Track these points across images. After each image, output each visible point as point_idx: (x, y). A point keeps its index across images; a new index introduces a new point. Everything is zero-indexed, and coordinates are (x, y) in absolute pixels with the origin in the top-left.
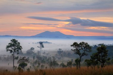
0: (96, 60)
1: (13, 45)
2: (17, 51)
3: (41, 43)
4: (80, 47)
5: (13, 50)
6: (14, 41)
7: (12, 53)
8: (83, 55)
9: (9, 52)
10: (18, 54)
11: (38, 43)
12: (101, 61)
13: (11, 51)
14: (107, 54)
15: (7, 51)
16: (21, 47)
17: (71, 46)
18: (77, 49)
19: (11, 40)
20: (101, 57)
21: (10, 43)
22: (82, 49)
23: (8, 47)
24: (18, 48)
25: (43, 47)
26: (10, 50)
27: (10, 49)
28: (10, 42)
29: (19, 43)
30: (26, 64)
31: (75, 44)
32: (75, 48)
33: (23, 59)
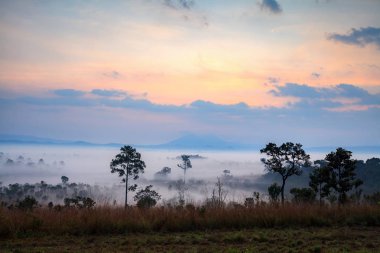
0: (324, 184)
1: (126, 160)
2: (135, 171)
3: (185, 158)
4: (283, 154)
5: (125, 171)
6: (128, 150)
7: (124, 176)
8: (289, 174)
9: (117, 173)
10: (136, 178)
11: (178, 158)
12: (338, 186)
13: (122, 173)
14: (353, 169)
15: (112, 172)
16: (142, 162)
17: (262, 151)
18: (275, 160)
19: (122, 149)
20: (338, 178)
21: (119, 156)
22: (287, 159)
23: (115, 163)
24: (136, 166)
25: (189, 165)
26: (118, 170)
27: (119, 167)
28: (119, 152)
29: (139, 156)
30: (155, 202)
31: (270, 148)
32: (270, 157)
33: (147, 190)
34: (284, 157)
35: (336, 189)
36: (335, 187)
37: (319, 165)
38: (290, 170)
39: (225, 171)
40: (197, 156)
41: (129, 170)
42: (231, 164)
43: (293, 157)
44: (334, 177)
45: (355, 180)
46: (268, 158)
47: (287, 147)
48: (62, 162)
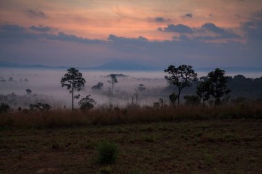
0: (206, 93)
1: (72, 77)
2: (78, 85)
3: (113, 76)
4: (179, 73)
5: (72, 85)
6: (73, 70)
7: (71, 89)
8: (183, 86)
9: (66, 87)
10: (79, 90)
11: (108, 76)
12: (215, 94)
13: (69, 87)
14: (225, 82)
15: (63, 86)
16: (83, 79)
17: (165, 71)
18: (174, 77)
19: (69, 70)
20: (215, 88)
21: (67, 75)
22: (182, 76)
23: (64, 80)
24: (79, 82)
25: (116, 81)
26: (66, 85)
27: (67, 82)
28: (67, 72)
29: (81, 75)
30: (92, 106)
31: (171, 69)
32: (171, 75)
33: (87, 98)
34: (180, 75)
35: (214, 96)
36: (213, 94)
37: (203, 80)
38: (184, 84)
39: (140, 85)
40: (121, 75)
41: (74, 84)
42: (144, 79)
43: (186, 75)
44: (212, 87)
45: (226, 89)
46: (170, 75)
47: (182, 68)
48: (26, 80)
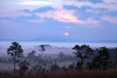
0: (98, 63)
1: (14, 48)
2: (18, 54)
3: (42, 46)
5: (14, 54)
6: (15, 44)
7: (14, 56)
9: (10, 55)
10: (19, 57)
12: (103, 63)
13: (12, 54)
14: (109, 57)
15: (8, 54)
16: (22, 50)
17: (73, 49)
18: (78, 52)
19: (12, 43)
20: (103, 60)
21: (11, 46)
22: (84, 52)
23: (9, 50)
24: (19, 51)
25: (44, 50)
27: (11, 52)
29: (20, 46)
31: (77, 47)
32: (76, 51)
33: (24, 62)
34: (82, 51)
35: (102, 65)
38: (85, 57)
39: (61, 53)
40: (48, 45)
41: (16, 53)
43: (86, 51)
45: (110, 61)
47: (83, 47)
